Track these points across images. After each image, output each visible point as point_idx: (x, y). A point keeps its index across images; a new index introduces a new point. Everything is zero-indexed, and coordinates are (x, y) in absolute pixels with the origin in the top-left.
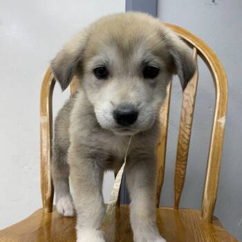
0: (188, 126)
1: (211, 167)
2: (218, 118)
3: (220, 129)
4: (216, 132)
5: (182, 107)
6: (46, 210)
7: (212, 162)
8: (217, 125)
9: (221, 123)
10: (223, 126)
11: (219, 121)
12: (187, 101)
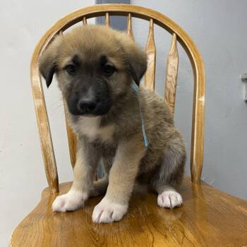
1: (197, 138)
2: (199, 98)
3: (201, 106)
4: (198, 109)
5: (166, 87)
7: (197, 135)
8: (199, 103)
9: (201, 102)
10: (203, 104)
11: (200, 99)
12: (170, 82)
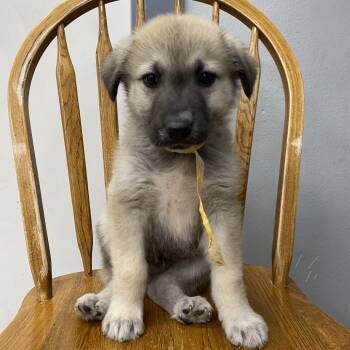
0: (246, 150)
2: (291, 140)
3: (295, 155)
4: (289, 160)
6: (43, 296)
7: (285, 205)
8: (290, 150)
9: (295, 148)
10: (298, 151)
11: (293, 144)
12: (244, 111)
